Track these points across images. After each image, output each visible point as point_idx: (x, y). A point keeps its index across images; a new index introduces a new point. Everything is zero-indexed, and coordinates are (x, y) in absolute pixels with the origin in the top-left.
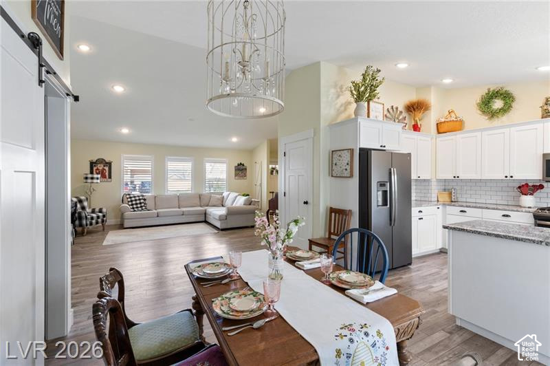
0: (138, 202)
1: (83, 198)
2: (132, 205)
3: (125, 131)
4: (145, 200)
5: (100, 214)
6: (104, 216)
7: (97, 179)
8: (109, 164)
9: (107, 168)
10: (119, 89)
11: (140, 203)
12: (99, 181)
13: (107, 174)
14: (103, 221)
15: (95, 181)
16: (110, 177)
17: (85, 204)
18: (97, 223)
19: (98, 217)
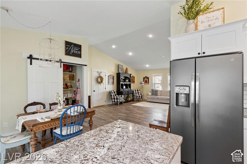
0: (155, 92)
1: (139, 90)
2: (152, 93)
3: (147, 66)
4: (157, 92)
5: (140, 95)
6: (142, 96)
7: (143, 83)
8: (148, 78)
9: (147, 80)
10: (130, 54)
11: (155, 93)
12: (144, 84)
13: (148, 82)
14: (141, 98)
15: (142, 84)
16: (148, 83)
17: (139, 92)
18: (139, 98)
19: (139, 96)
